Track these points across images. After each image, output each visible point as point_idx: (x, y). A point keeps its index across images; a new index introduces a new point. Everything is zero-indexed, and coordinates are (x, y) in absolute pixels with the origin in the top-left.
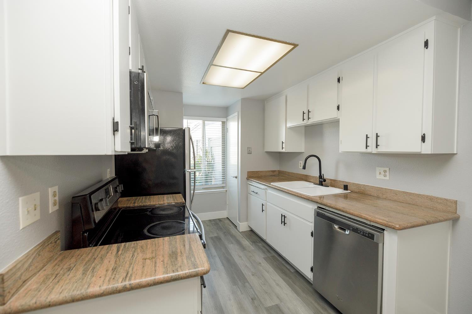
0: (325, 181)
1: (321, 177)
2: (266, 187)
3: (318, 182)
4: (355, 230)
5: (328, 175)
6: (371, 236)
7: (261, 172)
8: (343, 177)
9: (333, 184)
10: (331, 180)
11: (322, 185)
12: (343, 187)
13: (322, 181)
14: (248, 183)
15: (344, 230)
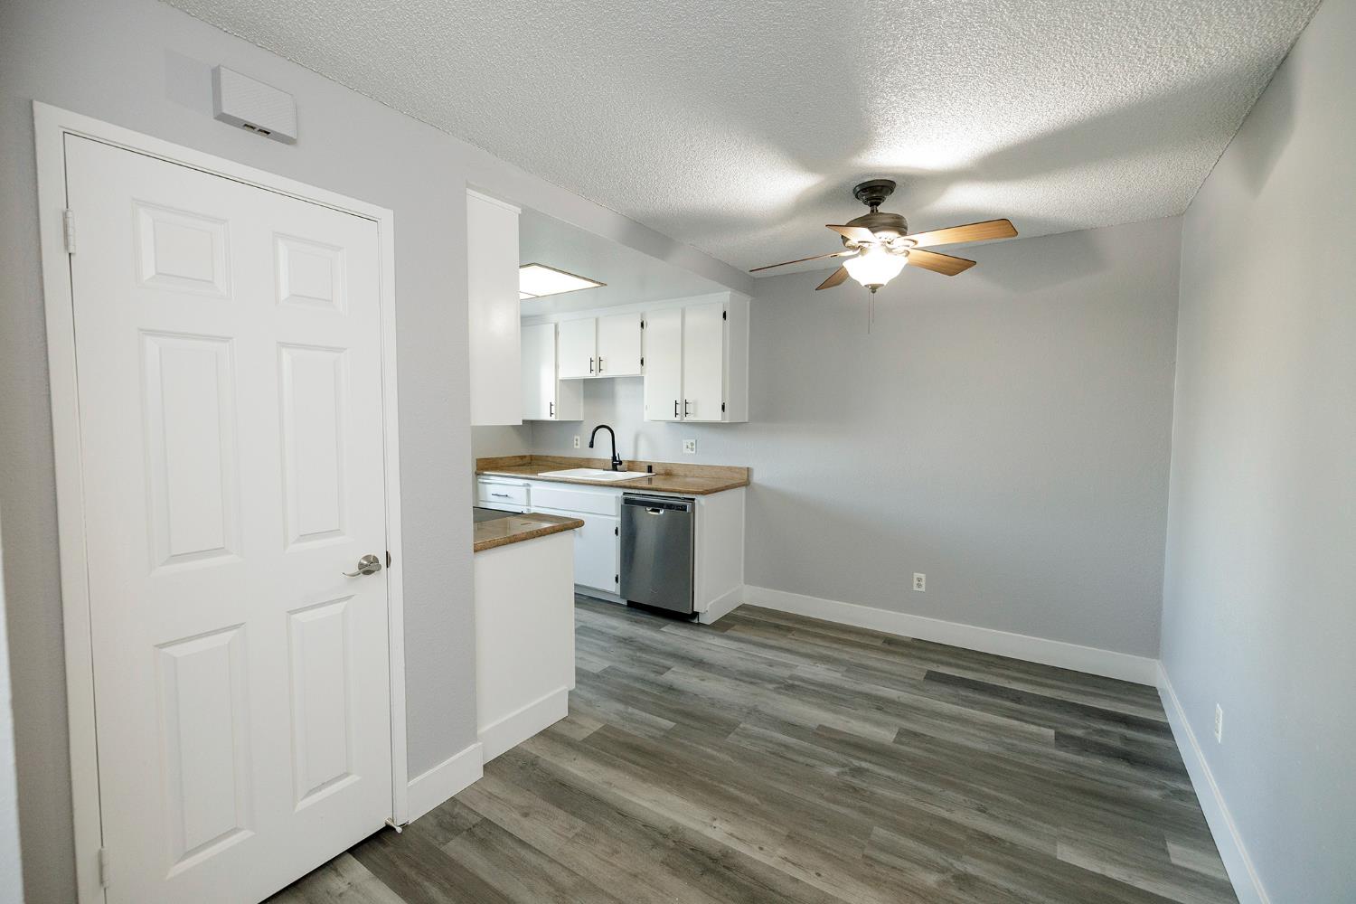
0: (621, 463)
1: (614, 458)
2: (526, 482)
3: (611, 467)
4: (669, 507)
5: (625, 454)
6: (684, 508)
7: (501, 459)
8: (645, 456)
9: (632, 466)
10: (629, 462)
11: (616, 470)
12: (646, 468)
13: (616, 464)
14: (480, 480)
15: (658, 511)
